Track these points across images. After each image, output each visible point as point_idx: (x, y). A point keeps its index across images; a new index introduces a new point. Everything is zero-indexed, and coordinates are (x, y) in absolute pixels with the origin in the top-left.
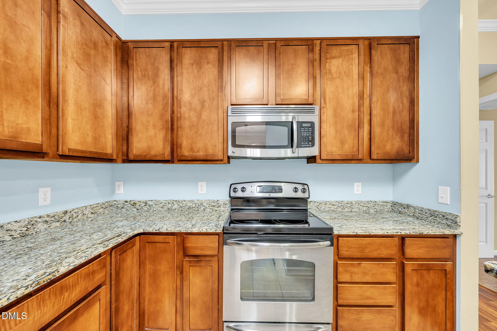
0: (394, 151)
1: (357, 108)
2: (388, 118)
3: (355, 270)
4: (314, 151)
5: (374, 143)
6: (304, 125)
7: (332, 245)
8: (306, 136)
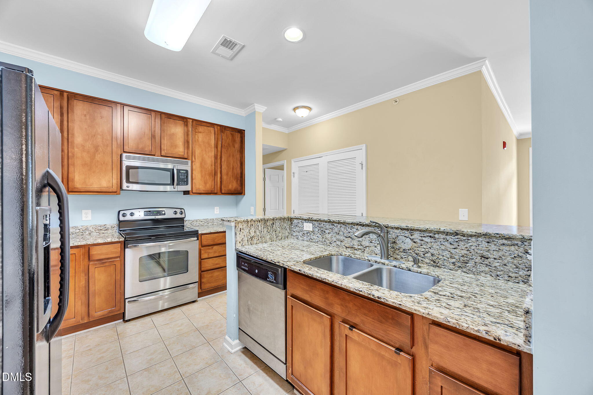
0: (233, 189)
1: (214, 164)
2: (230, 171)
3: (210, 251)
4: (188, 188)
5: (223, 184)
6: (181, 171)
7: (198, 239)
8: (183, 178)
